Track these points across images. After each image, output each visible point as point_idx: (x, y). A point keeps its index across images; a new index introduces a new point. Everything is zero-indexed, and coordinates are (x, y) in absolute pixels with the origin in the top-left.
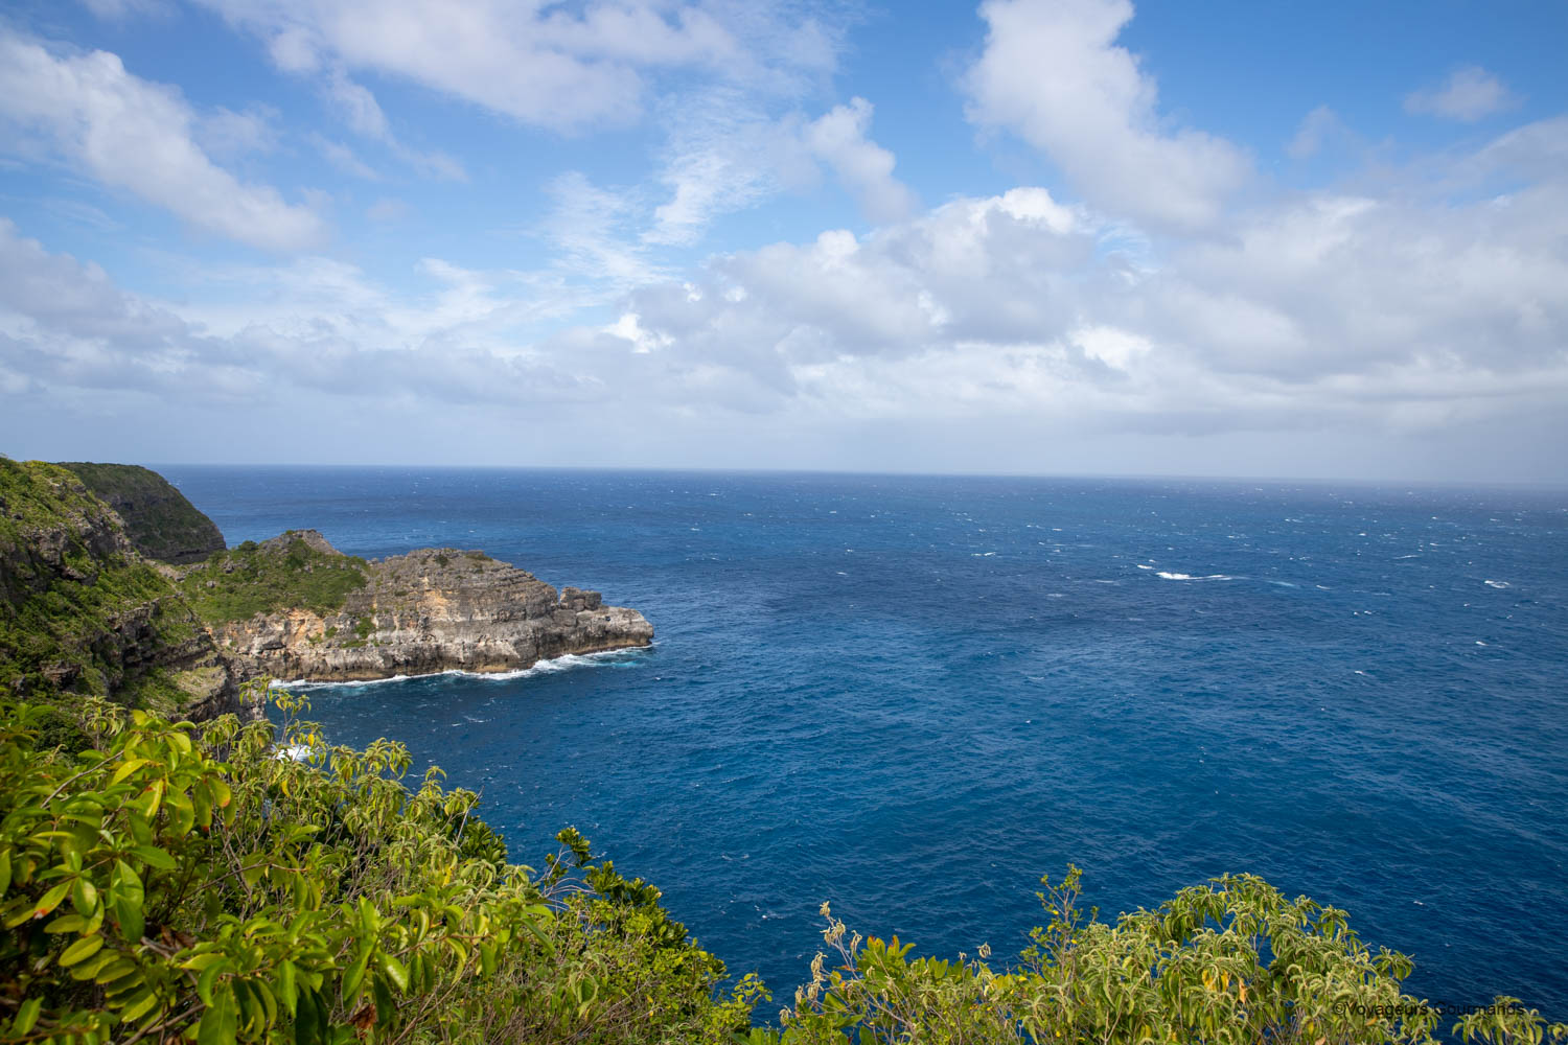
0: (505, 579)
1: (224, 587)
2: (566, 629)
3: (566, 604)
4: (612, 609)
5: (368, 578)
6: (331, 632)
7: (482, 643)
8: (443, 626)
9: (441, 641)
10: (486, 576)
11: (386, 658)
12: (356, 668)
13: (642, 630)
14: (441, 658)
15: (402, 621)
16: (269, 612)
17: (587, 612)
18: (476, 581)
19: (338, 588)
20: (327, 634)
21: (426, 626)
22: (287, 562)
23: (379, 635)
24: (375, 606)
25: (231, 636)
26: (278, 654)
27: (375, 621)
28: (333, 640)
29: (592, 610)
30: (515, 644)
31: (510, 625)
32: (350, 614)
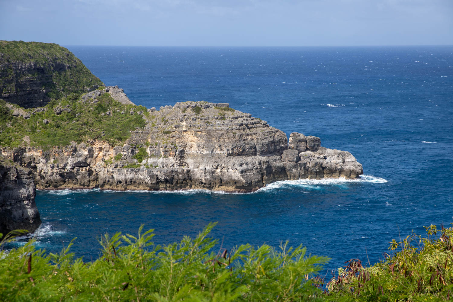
0: (242, 125)
1: (53, 123)
2: (289, 163)
3: (292, 145)
4: (329, 151)
5: (147, 121)
6: (118, 157)
7: (219, 170)
8: (194, 156)
9: (191, 167)
10: (226, 122)
11: (152, 176)
12: (132, 182)
13: (352, 168)
14: (190, 179)
15: (165, 151)
16: (79, 141)
17: (308, 152)
18: (218, 126)
19: (127, 126)
20: (115, 158)
21: (182, 155)
22: (96, 108)
23: (150, 161)
24: (149, 140)
25: (54, 157)
26: (84, 170)
27: (148, 151)
28: (119, 163)
29: (313, 151)
30: (242, 172)
31: (240, 159)
32: (132, 145)
